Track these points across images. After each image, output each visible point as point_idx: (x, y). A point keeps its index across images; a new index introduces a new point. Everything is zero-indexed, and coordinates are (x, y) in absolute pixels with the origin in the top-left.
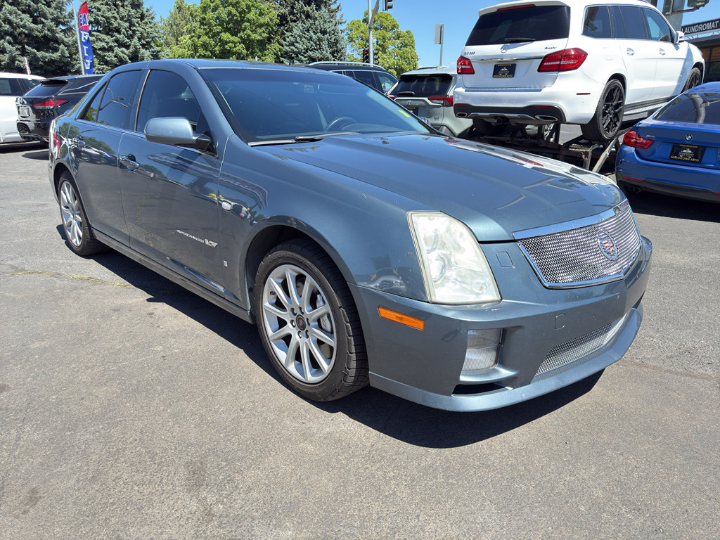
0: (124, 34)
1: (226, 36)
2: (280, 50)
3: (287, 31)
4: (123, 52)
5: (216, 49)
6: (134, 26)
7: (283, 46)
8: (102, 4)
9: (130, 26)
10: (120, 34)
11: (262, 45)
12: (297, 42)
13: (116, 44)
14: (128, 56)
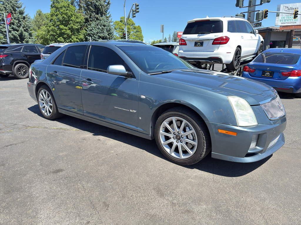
0: (16, 25)
1: (62, 27)
2: (86, 33)
3: (88, 25)
4: (15, 33)
5: (58, 32)
6: (21, 22)
7: (87, 31)
8: (5, 12)
9: (19, 22)
10: (14, 25)
11: (78, 30)
12: (93, 30)
13: (12, 30)
14: (18, 35)
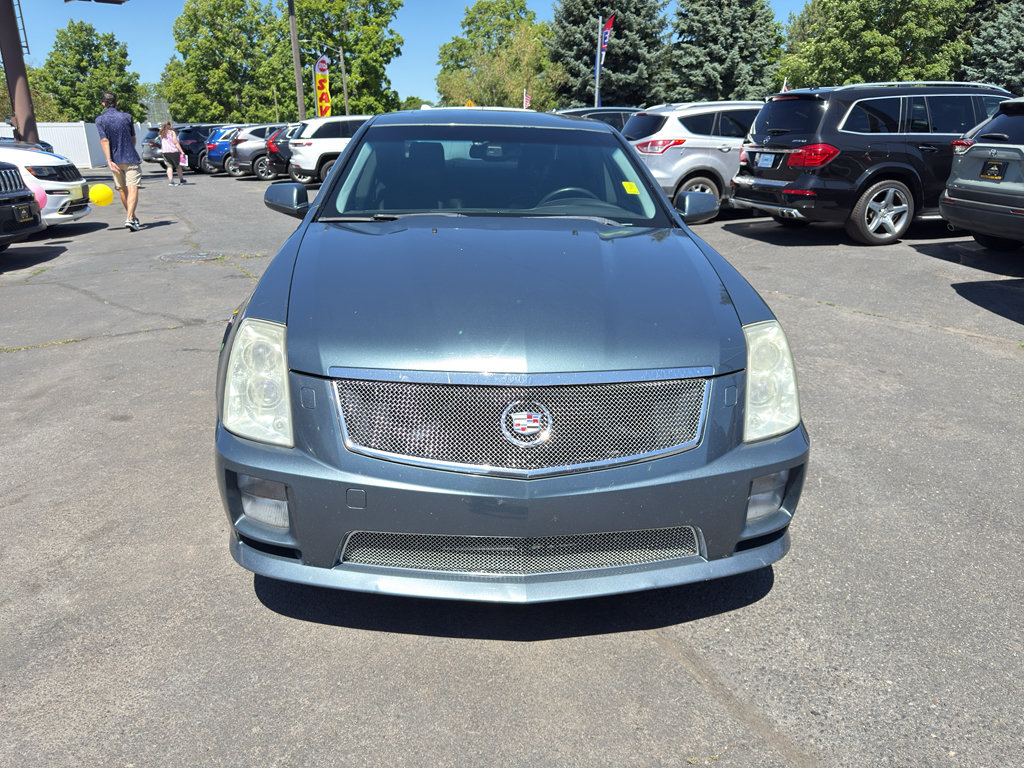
0: (721, 43)
1: (872, 35)
3: (986, 19)
4: (714, 69)
6: (738, 31)
8: (703, 5)
9: (732, 32)
10: (716, 44)
11: (933, 45)
12: (1000, 36)
13: (708, 58)
14: (720, 73)
